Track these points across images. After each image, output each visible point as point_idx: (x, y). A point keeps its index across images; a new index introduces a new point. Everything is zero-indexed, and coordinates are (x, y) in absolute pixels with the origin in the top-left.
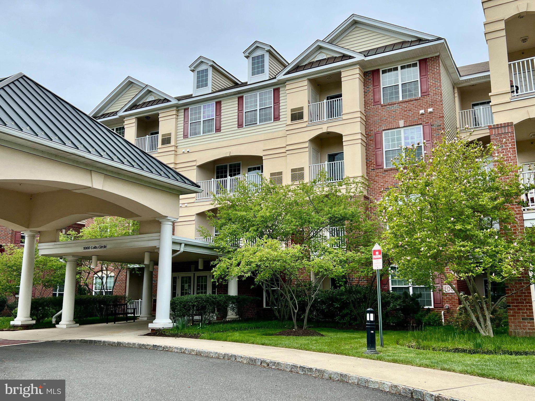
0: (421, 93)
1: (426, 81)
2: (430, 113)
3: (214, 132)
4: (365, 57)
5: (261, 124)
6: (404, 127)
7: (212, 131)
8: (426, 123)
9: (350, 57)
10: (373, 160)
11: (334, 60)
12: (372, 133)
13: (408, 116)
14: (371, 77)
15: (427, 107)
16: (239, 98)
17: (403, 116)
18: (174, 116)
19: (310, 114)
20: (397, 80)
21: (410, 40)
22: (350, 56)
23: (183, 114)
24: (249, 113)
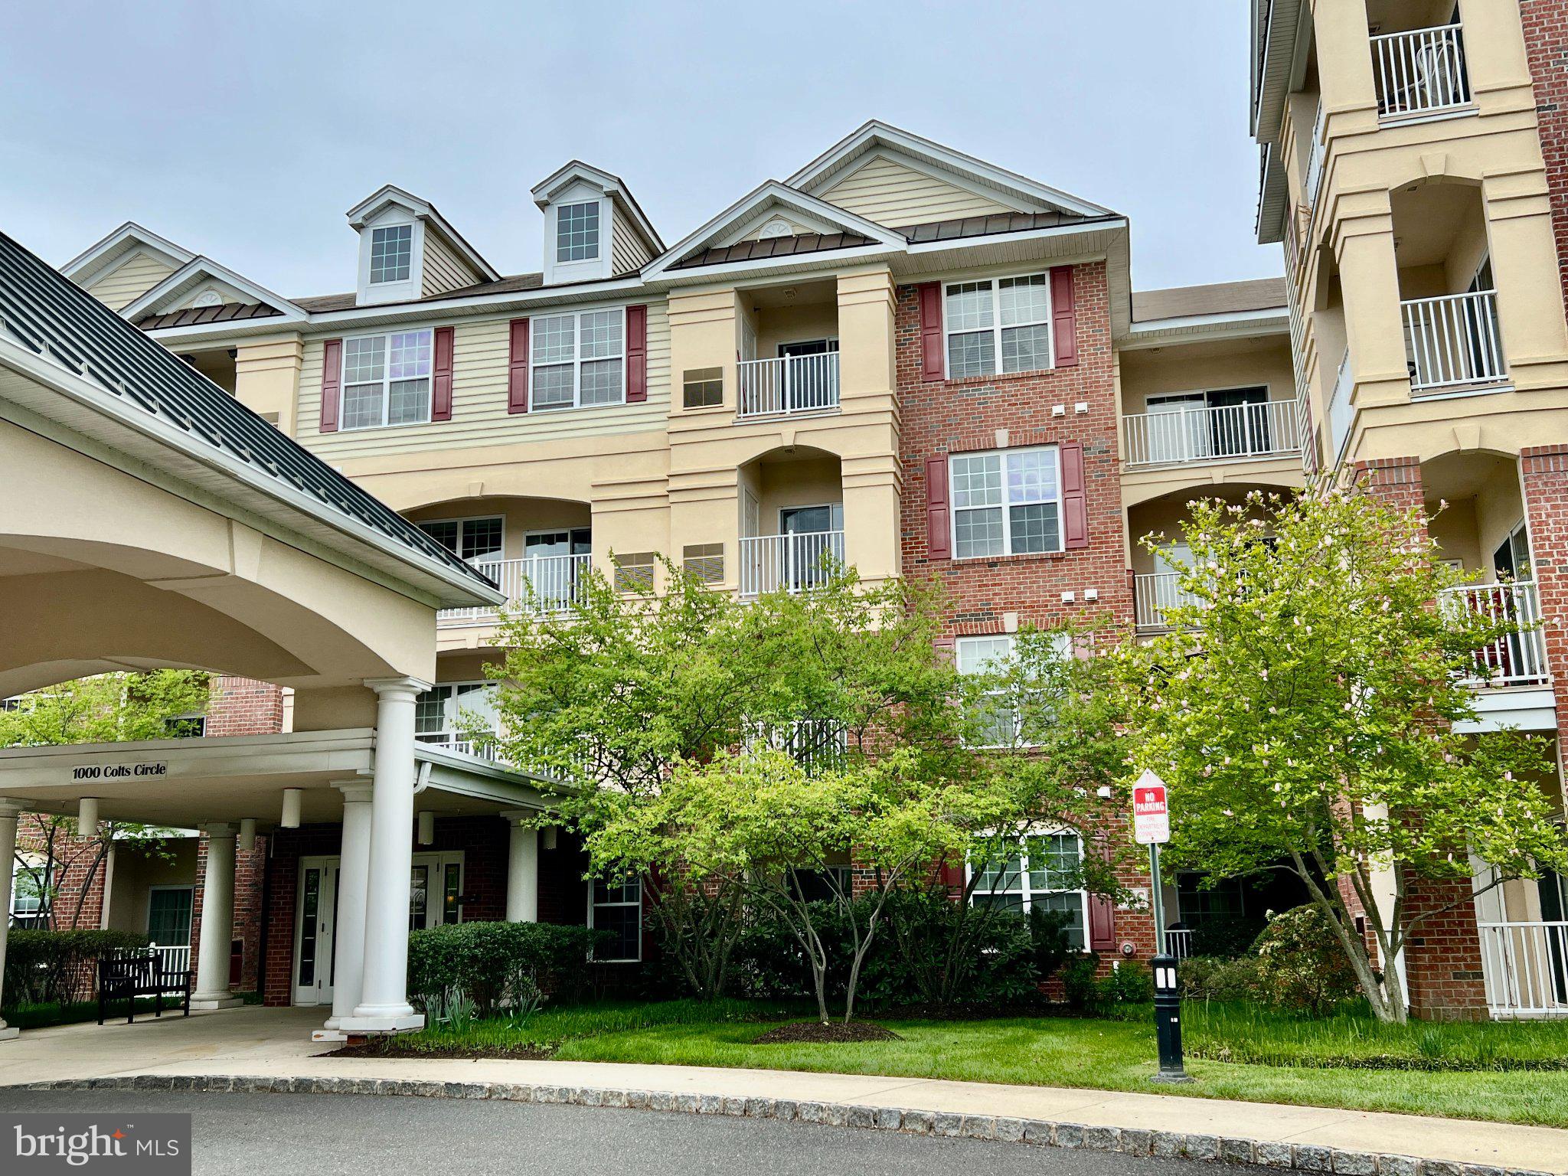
0: (1058, 358)
1: (1071, 326)
2: (1082, 414)
3: (429, 420)
4: (909, 243)
5: (585, 406)
6: (1009, 447)
7: (421, 417)
8: (1070, 441)
9: (866, 241)
10: (923, 533)
11: (818, 242)
12: (920, 458)
13: (1019, 418)
14: (916, 303)
15: (1072, 399)
16: (514, 324)
17: (1007, 419)
18: (293, 362)
19: (742, 392)
20: (988, 317)
21: (1030, 210)
22: (866, 238)
23: (321, 355)
24: (547, 373)
